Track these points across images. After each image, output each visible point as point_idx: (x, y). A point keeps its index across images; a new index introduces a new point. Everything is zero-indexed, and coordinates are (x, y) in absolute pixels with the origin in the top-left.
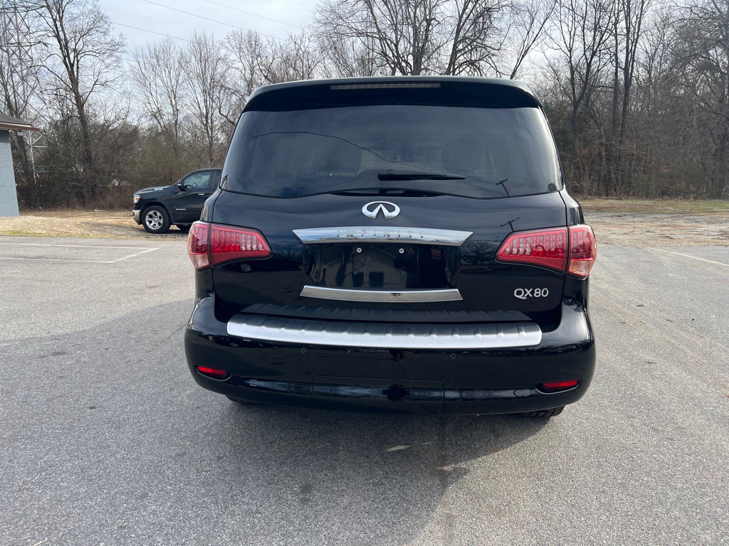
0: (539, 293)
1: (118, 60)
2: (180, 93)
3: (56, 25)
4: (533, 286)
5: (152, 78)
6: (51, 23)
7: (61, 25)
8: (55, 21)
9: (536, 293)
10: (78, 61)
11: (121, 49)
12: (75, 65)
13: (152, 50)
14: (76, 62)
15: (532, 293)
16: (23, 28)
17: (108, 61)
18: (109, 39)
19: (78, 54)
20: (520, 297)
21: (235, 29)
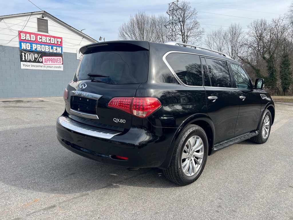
0: (122, 121)
1: (201, 37)
2: (222, 48)
3: (181, 28)
4: (120, 118)
5: (212, 43)
6: (180, 27)
7: (183, 28)
8: (181, 26)
9: (121, 121)
10: (187, 40)
11: (203, 33)
12: (186, 41)
13: (214, 33)
14: (186, 40)
15: (120, 120)
16: (174, 30)
17: (197, 38)
18: (199, 30)
19: (187, 37)
20: (115, 121)
21: (255, 20)
